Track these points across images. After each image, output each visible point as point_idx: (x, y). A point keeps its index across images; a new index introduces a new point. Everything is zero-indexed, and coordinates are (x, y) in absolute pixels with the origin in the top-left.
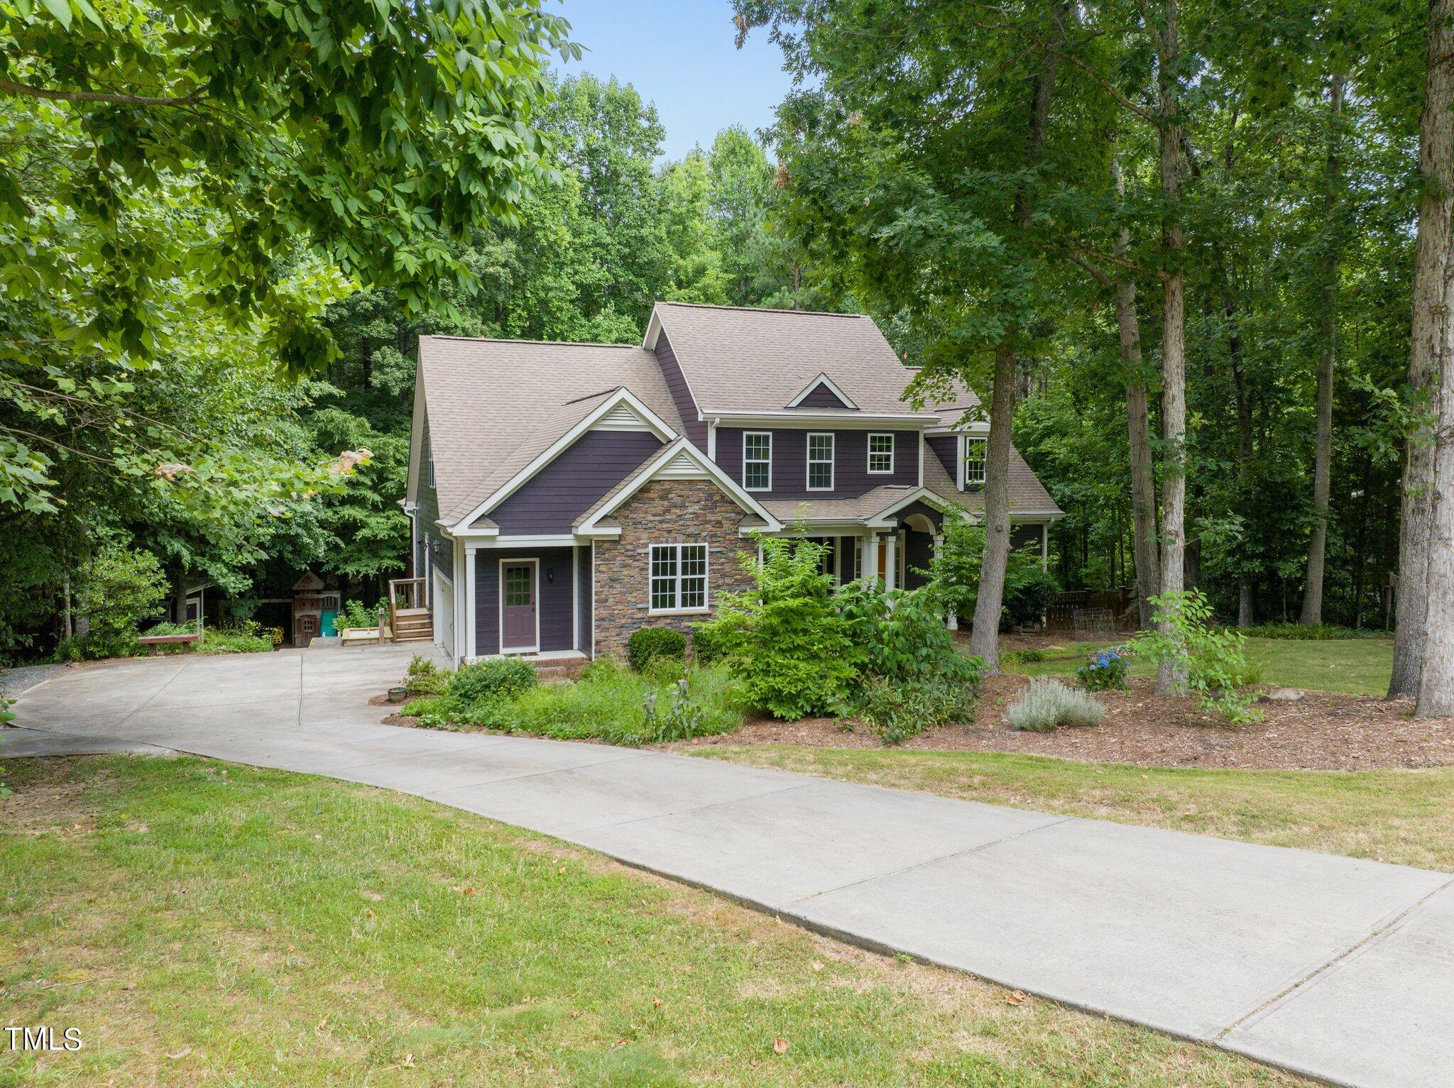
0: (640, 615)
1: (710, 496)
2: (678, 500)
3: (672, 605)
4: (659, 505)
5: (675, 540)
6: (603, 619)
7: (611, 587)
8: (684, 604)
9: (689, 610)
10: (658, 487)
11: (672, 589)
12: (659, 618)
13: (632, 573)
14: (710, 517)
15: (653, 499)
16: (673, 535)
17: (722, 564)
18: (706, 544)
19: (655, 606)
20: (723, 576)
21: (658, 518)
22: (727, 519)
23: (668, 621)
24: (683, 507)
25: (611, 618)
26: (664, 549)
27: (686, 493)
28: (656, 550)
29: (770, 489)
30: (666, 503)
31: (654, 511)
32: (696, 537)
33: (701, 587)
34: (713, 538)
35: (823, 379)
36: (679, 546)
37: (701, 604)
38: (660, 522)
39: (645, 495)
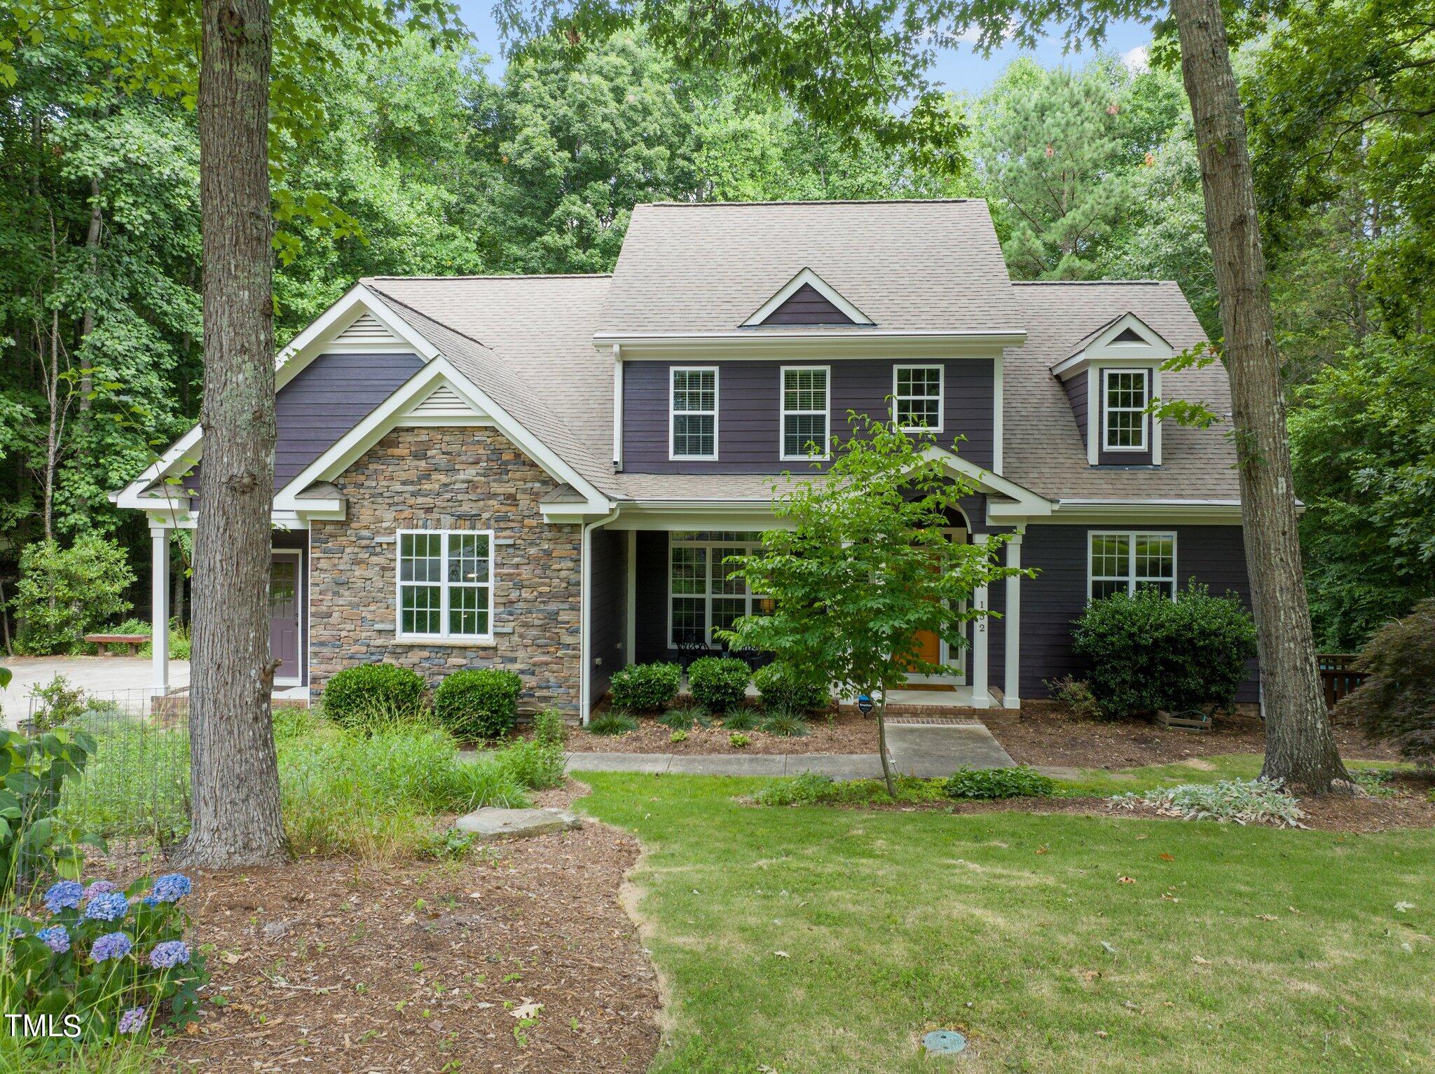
0: (379, 642)
1: (497, 452)
2: (442, 460)
3: (435, 628)
4: (413, 467)
5: (438, 524)
6: (322, 644)
7: (336, 594)
8: (455, 628)
9: (462, 639)
10: (409, 438)
11: (436, 602)
12: (411, 647)
13: (368, 573)
14: (497, 488)
15: (402, 458)
16: (435, 516)
17: (517, 566)
18: (490, 533)
19: (407, 626)
20: (520, 586)
21: (410, 488)
22: (524, 491)
23: (426, 654)
24: (451, 470)
25: (338, 642)
26: (421, 538)
27: (455, 448)
28: (406, 539)
29: (715, 457)
30: (423, 464)
31: (404, 476)
32: (473, 520)
33: (484, 603)
34: (500, 521)
35: (807, 278)
36: (445, 534)
37: (483, 629)
38: (413, 494)
39: (390, 451)
